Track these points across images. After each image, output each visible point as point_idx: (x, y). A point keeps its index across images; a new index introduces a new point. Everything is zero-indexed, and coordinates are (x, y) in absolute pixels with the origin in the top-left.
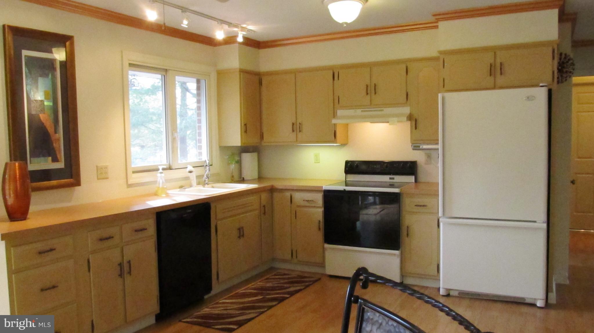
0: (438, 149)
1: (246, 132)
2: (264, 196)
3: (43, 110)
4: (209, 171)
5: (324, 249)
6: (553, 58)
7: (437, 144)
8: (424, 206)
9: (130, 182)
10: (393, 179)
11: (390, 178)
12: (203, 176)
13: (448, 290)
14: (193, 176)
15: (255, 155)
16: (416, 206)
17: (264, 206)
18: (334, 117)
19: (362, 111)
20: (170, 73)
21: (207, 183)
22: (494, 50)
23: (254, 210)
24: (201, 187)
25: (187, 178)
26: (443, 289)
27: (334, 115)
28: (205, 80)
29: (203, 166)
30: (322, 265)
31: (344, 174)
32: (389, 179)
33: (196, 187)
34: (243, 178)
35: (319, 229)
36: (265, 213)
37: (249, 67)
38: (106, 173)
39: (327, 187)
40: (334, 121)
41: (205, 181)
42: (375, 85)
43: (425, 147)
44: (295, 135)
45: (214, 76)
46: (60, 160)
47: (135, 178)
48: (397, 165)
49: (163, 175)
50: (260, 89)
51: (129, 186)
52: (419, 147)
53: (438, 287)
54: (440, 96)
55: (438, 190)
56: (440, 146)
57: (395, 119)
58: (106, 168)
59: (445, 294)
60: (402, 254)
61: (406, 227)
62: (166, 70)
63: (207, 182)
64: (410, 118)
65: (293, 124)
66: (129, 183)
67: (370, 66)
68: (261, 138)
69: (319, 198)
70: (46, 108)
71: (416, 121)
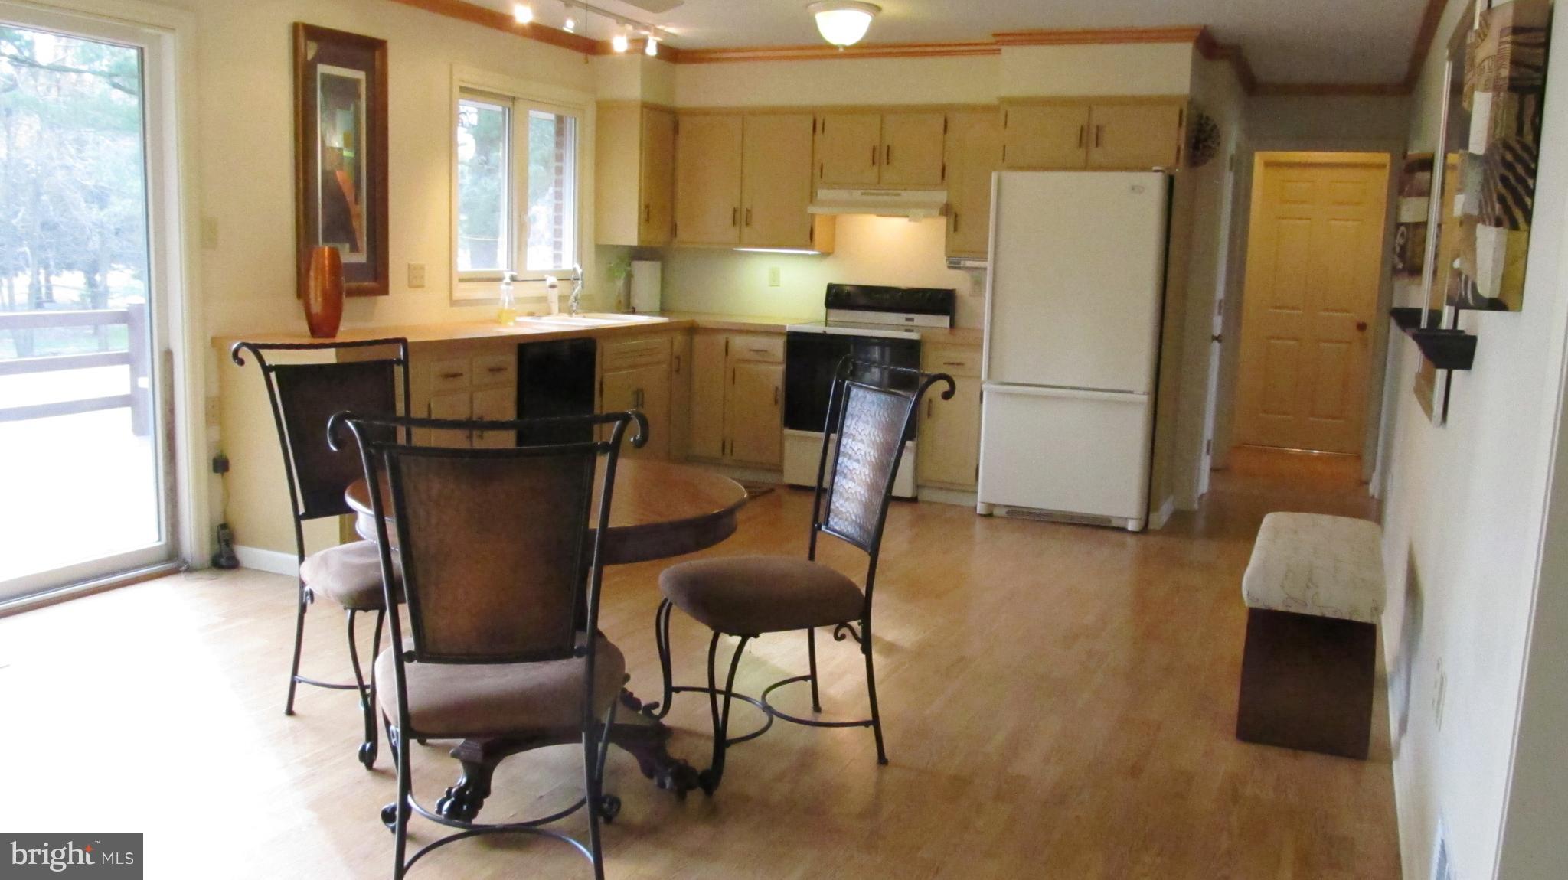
0: (985, 269)
1: (648, 220)
2: (679, 339)
3: (341, 166)
4: (583, 287)
5: (782, 438)
6: (1180, 124)
7: (986, 259)
8: (958, 364)
9: (457, 295)
10: (912, 320)
11: (908, 319)
12: (569, 297)
13: (991, 506)
14: (554, 295)
15: (657, 265)
16: (945, 364)
17: (678, 358)
18: (811, 202)
19: (863, 194)
20: (520, 106)
21: (574, 311)
22: (1088, 104)
23: (658, 363)
24: (565, 316)
25: (543, 299)
26: (983, 505)
27: (812, 198)
28: (575, 119)
29: (569, 279)
30: (778, 469)
31: (824, 309)
32: (904, 319)
33: (557, 315)
34: (634, 308)
35: (776, 402)
36: (678, 371)
37: (661, 100)
38: (422, 277)
39: (792, 326)
40: (811, 210)
41: (572, 306)
42: (889, 147)
43: (969, 263)
44: (738, 232)
45: (591, 114)
46: (360, 248)
47: (462, 291)
48: (920, 294)
49: (511, 288)
50: (674, 139)
51: (454, 303)
52: (959, 263)
53: (973, 505)
54: (994, 176)
55: (982, 339)
56: (988, 264)
57: (921, 212)
58: (422, 268)
59: (983, 512)
60: (917, 446)
61: (928, 400)
62: (513, 99)
63: (574, 308)
64: (947, 210)
65: (735, 210)
66: (454, 298)
67: (882, 113)
68: (672, 234)
69: (778, 348)
70: (346, 162)
71: (956, 216)
